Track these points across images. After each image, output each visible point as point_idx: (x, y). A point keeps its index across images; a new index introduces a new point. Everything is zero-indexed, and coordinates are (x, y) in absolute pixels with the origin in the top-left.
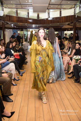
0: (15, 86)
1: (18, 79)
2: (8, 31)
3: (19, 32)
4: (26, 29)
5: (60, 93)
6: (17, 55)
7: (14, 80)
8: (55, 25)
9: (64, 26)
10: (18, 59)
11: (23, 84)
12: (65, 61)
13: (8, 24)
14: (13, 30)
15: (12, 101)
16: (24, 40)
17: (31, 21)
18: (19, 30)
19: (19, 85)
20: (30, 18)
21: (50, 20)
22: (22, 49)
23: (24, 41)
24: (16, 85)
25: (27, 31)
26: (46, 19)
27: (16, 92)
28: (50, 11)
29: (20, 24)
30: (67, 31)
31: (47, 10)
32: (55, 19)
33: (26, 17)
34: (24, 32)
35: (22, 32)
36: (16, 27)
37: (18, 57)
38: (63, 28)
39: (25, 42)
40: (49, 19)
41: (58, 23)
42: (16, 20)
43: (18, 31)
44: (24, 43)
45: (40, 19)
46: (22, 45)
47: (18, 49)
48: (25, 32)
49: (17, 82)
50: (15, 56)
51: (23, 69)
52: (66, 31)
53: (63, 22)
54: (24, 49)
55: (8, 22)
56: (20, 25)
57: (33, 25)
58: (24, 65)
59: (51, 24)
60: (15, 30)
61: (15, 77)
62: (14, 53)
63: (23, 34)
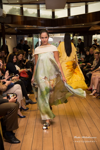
0: (23, 119)
1: (26, 108)
2: (10, 37)
4: (37, 35)
5: (90, 128)
6: (23, 73)
7: (21, 110)
8: (78, 27)
9: (92, 27)
10: (25, 78)
11: (35, 115)
12: (95, 79)
13: (9, 27)
14: (17, 35)
15: (19, 142)
16: (33, 50)
17: (42, 22)
18: (27, 36)
19: (28, 116)
20: (41, 17)
21: (71, 19)
22: (31, 63)
24: (24, 117)
25: (38, 38)
26: (64, 19)
27: (25, 128)
28: (71, 6)
29: (27, 27)
30: (97, 34)
31: (66, 5)
32: (78, 17)
33: (35, 16)
34: (33, 39)
35: (30, 39)
36: (21, 31)
37: (26, 76)
38: (90, 29)
40: (69, 18)
41: (83, 23)
42: (21, 22)
44: (33, 55)
45: (56, 18)
46: (31, 58)
47: (25, 64)
48: (34, 38)
49: (25, 112)
50: (21, 74)
52: (95, 34)
53: (90, 22)
54: (34, 63)
55: (10, 25)
56: (28, 29)
57: (47, 28)
59: (73, 25)
60: (21, 35)
61: (22, 106)
62: (21, 69)
63: (32, 41)
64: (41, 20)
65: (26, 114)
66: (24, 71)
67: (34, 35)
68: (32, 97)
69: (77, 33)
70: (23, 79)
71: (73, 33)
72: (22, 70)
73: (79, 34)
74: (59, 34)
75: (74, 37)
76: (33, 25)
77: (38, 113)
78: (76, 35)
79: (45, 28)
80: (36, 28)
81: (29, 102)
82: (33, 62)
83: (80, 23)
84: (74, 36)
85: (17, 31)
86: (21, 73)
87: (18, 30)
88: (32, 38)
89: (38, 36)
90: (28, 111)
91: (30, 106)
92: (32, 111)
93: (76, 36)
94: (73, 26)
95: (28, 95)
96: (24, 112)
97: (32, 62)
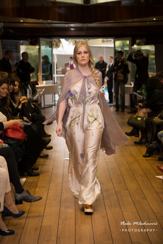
1: (17, 212)
3: (23, 49)
4: (49, 40)
10: (19, 140)
11: (36, 229)
14: (4, 40)
16: (40, 75)
17: (62, 11)
18: (26, 42)
23: (40, 77)
24: (12, 233)
25: (51, 46)
29: (27, 22)
34: (39, 49)
35: (33, 49)
36: (12, 31)
37: (18, 135)
39: (43, 80)
40: (124, 3)
41: (154, 16)
42: (13, 9)
43: (22, 45)
44: (40, 85)
45: (93, 2)
46: (34, 92)
47: (20, 107)
48: (43, 48)
50: (9, 131)
51: (38, 175)
57: (72, 25)
58: (40, 161)
59: (130, 20)
60: (12, 40)
61: (9, 206)
62: (8, 120)
63: (38, 54)
64: (59, 7)
65: (16, 225)
66: (15, 124)
67: (42, 41)
68: (32, 183)
69: (140, 37)
70: (13, 142)
71: (130, 38)
72: (12, 121)
73: (144, 40)
74: (100, 40)
75: (133, 47)
76: (39, 19)
77: (44, 224)
78: (137, 41)
79: (66, 26)
80: (48, 26)
81: (24, 197)
82: (39, 103)
83: (148, 16)
84: (132, 44)
85: (3, 31)
86: (8, 128)
87: (4, 28)
88: (38, 47)
89: (51, 42)
90: (21, 219)
91: (26, 206)
92: (30, 217)
93: (138, 44)
94: (132, 22)
95: (23, 180)
96: (11, 221)
97: (36, 101)
